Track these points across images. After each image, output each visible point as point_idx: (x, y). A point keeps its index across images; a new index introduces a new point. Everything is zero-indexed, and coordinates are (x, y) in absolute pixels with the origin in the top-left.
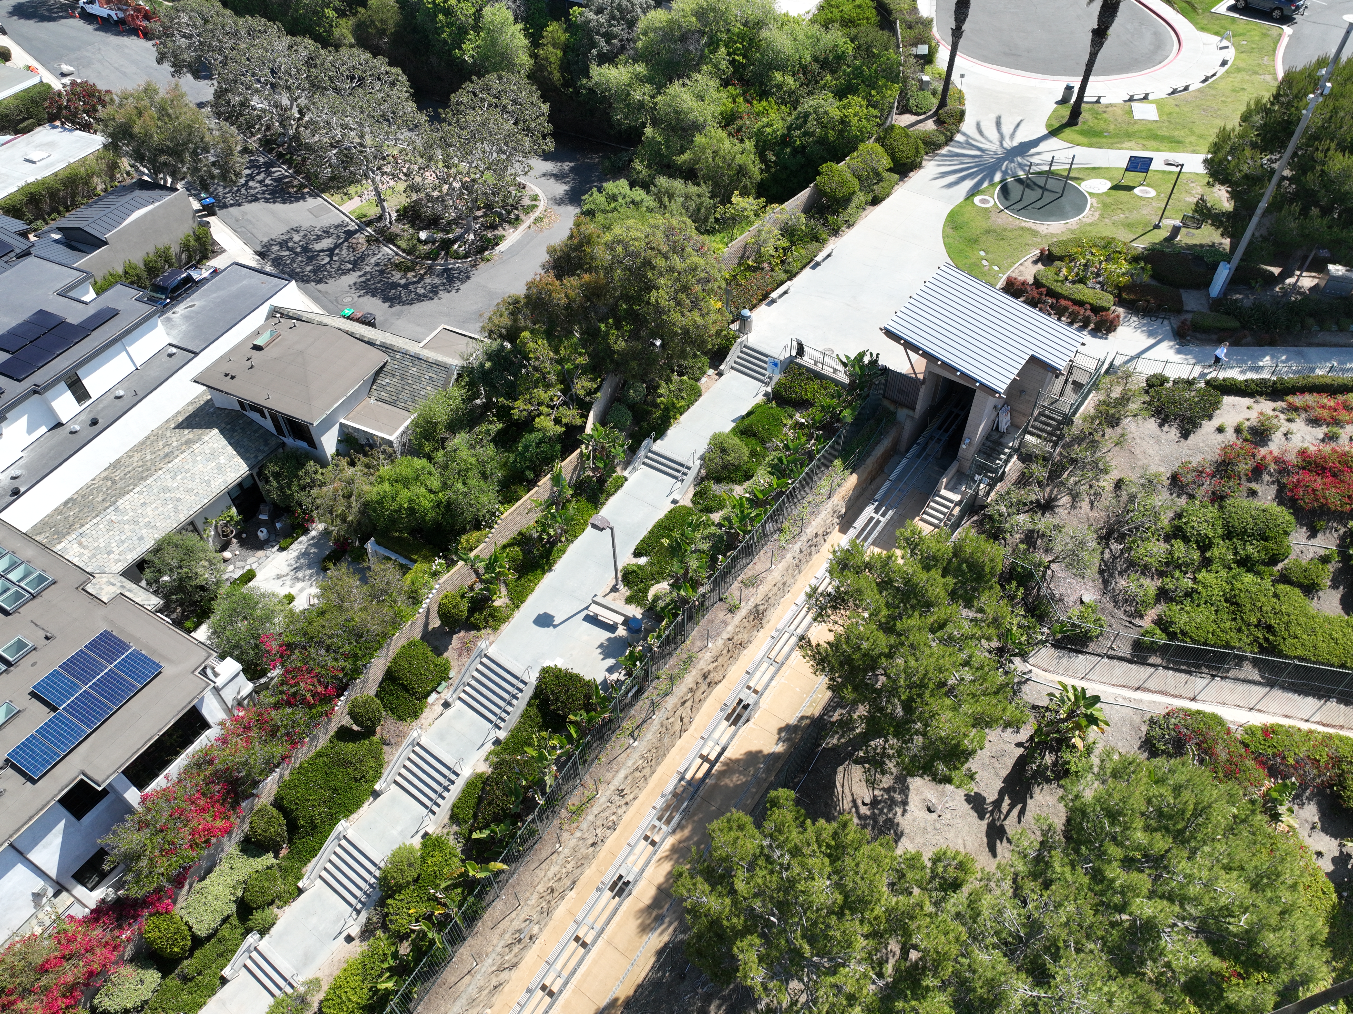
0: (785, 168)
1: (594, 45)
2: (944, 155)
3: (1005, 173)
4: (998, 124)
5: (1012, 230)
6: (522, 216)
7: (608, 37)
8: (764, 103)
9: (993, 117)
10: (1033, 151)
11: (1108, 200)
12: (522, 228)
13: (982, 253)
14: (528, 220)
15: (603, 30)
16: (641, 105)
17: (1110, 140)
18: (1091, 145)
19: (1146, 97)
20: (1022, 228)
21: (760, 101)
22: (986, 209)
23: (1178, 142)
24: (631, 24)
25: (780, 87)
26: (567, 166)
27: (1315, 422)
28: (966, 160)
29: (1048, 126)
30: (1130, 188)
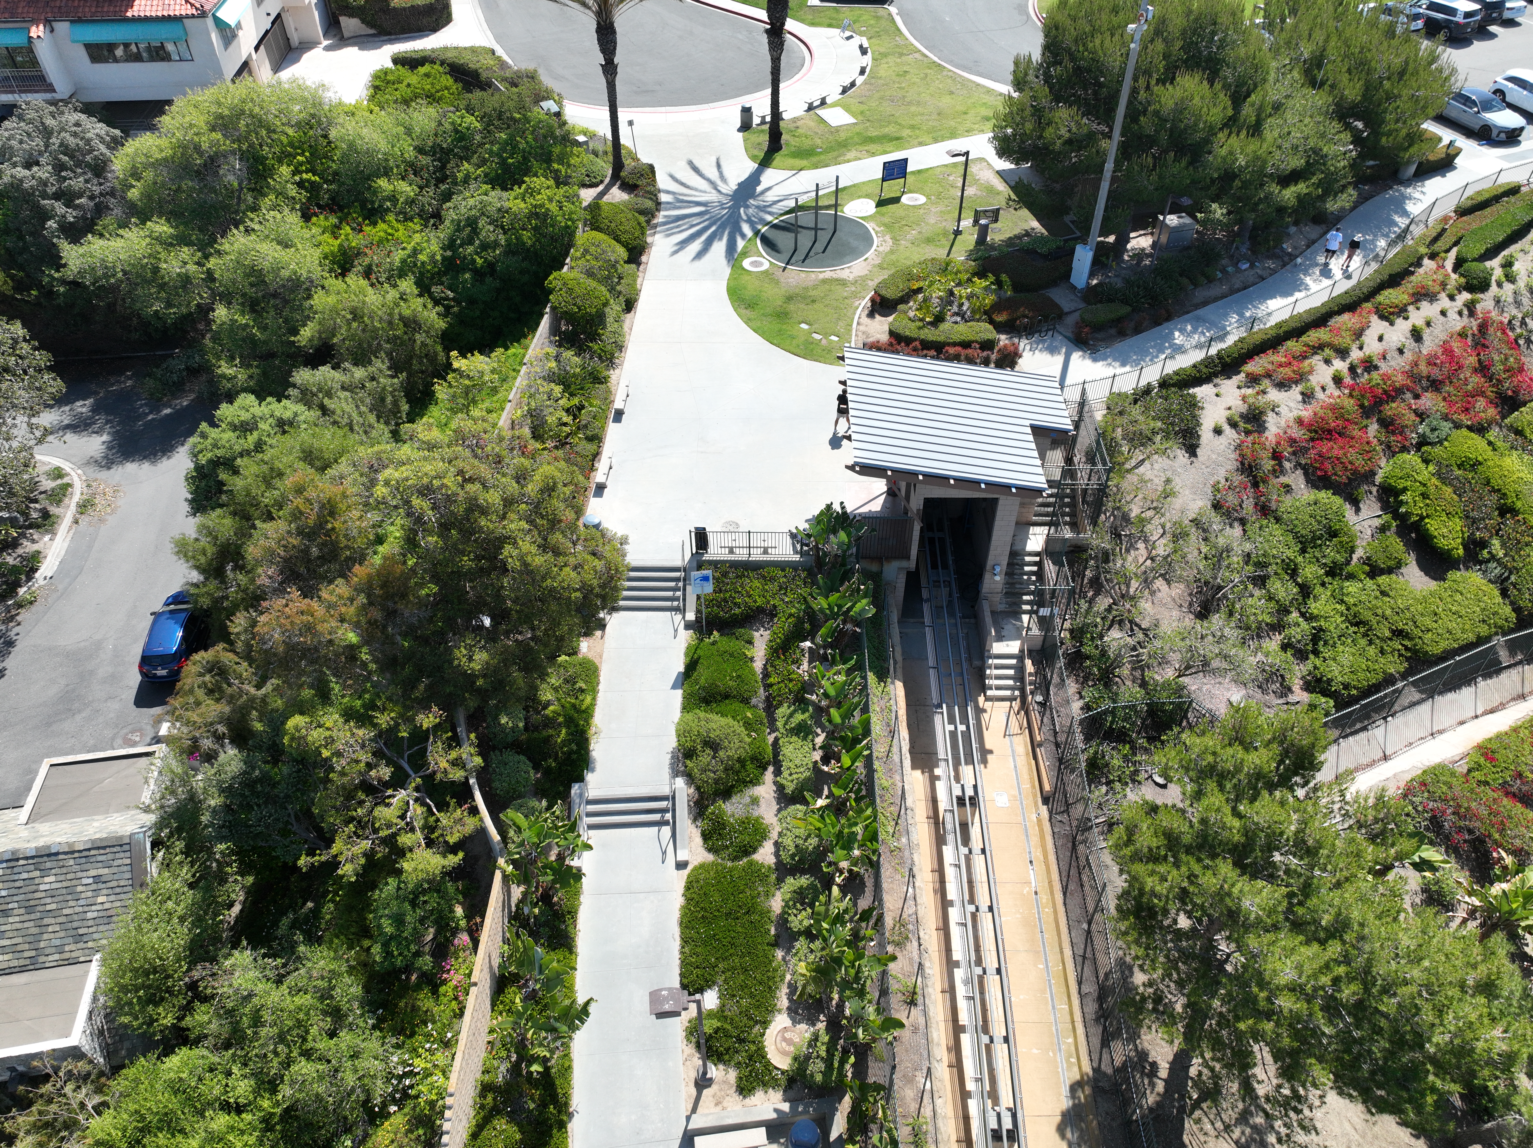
0: (472, 302)
1: (45, 215)
2: (664, 224)
3: (752, 223)
5: (815, 287)
6: (53, 510)
7: (67, 197)
8: (382, 226)
9: (683, 164)
12: (64, 527)
13: (804, 326)
14: (67, 512)
15: (51, 190)
16: (186, 280)
17: (830, 155)
18: (816, 167)
19: (823, 102)
20: (824, 281)
21: (375, 224)
22: (766, 272)
23: (897, 139)
24: (99, 169)
25: (393, 198)
26: (83, 407)
27: (1282, 385)
28: (696, 220)
29: (753, 158)
30: (896, 200)
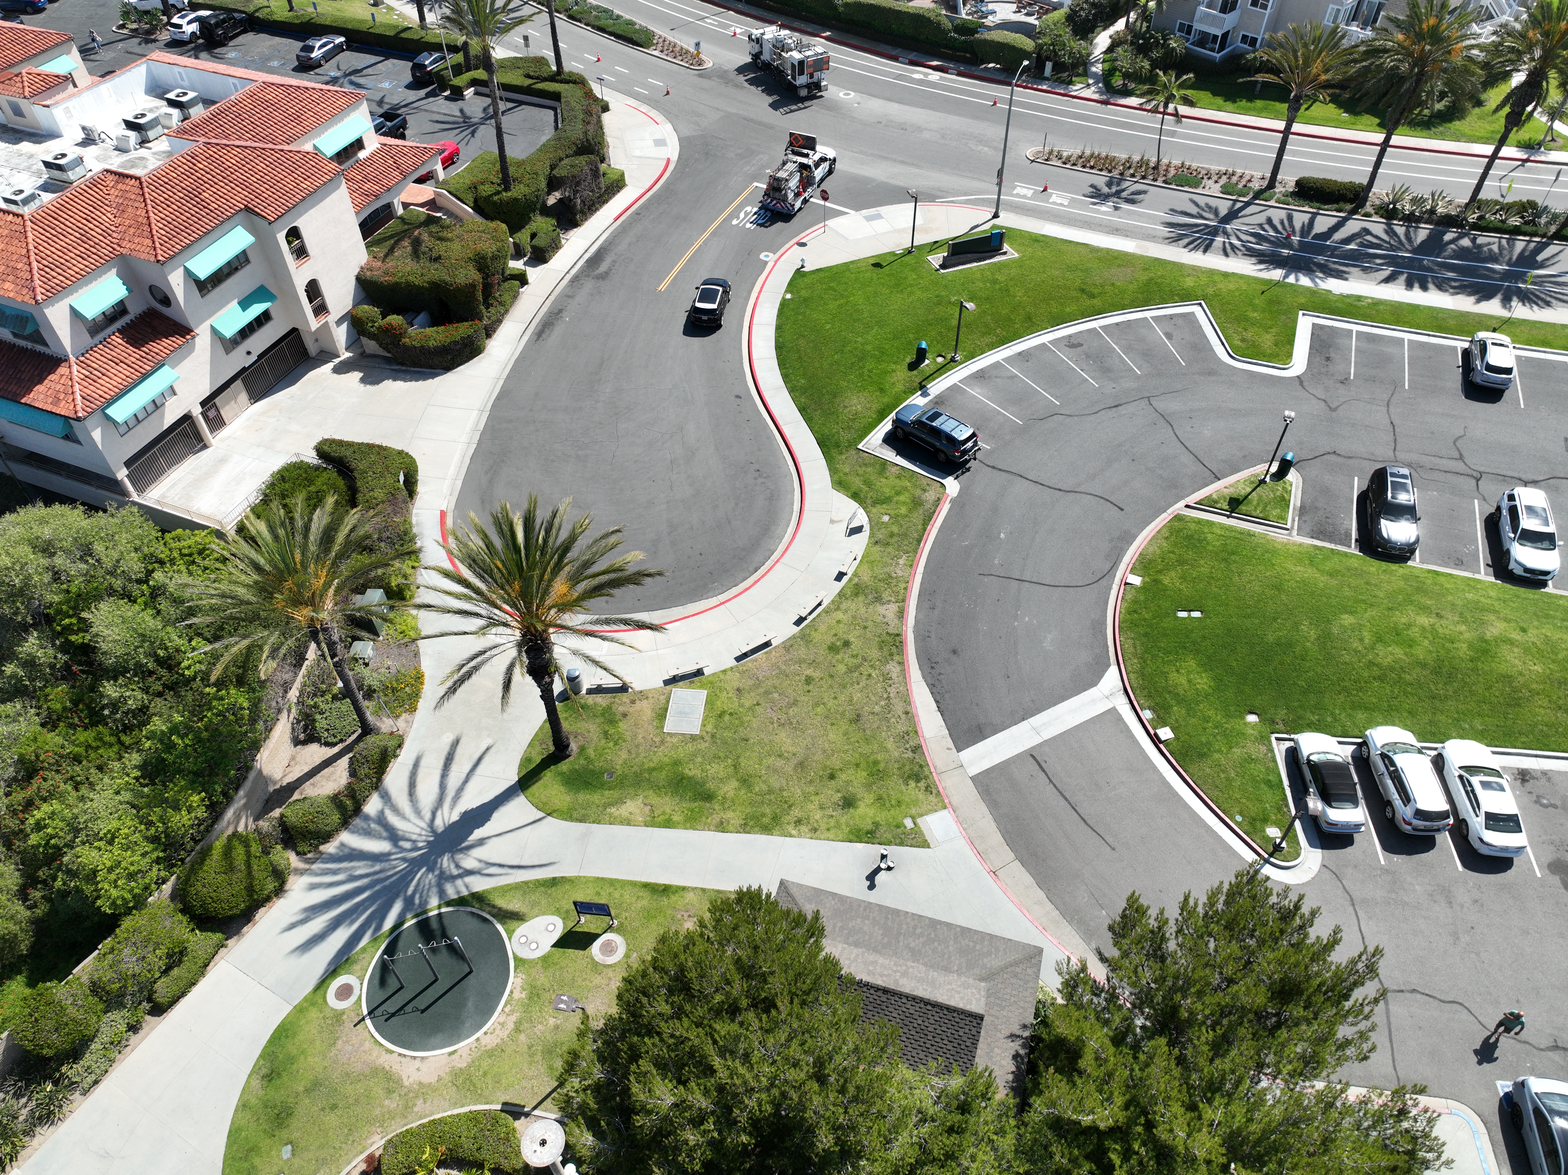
2: (330, 858)
3: (409, 903)
4: (449, 759)
5: (357, 1079)
9: (447, 743)
10: (478, 834)
11: (543, 980)
17: (607, 797)
18: (570, 815)
19: (699, 672)
20: (377, 1072)
28: (361, 869)
29: (524, 762)
30: (587, 941)
